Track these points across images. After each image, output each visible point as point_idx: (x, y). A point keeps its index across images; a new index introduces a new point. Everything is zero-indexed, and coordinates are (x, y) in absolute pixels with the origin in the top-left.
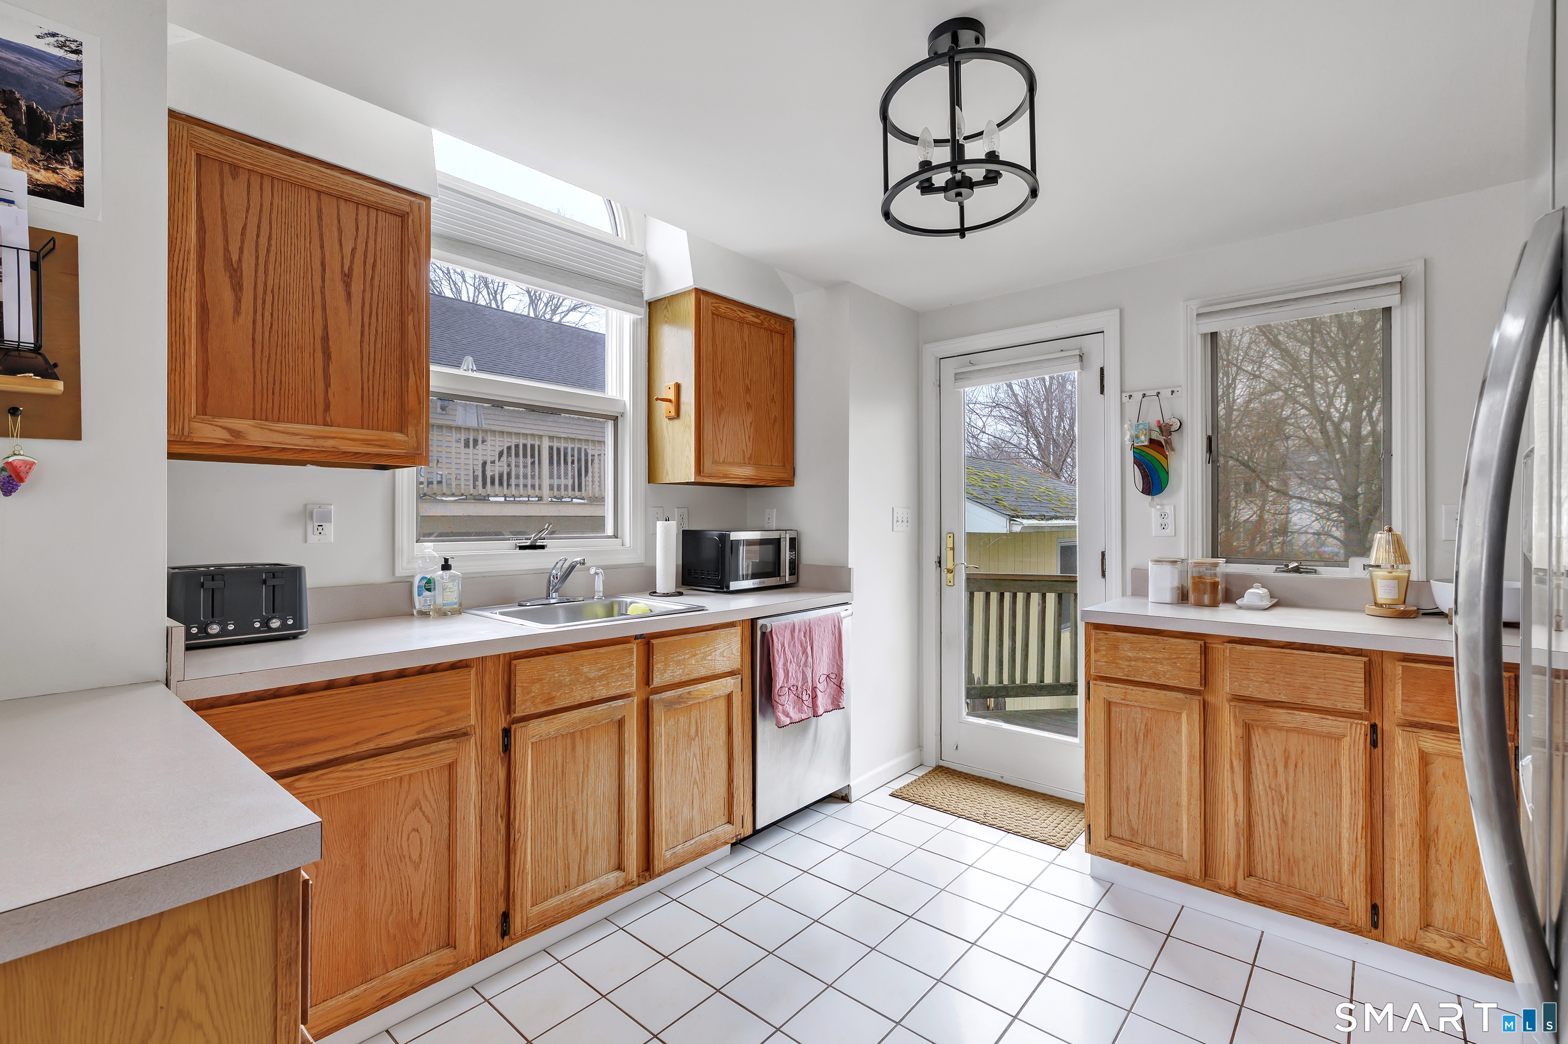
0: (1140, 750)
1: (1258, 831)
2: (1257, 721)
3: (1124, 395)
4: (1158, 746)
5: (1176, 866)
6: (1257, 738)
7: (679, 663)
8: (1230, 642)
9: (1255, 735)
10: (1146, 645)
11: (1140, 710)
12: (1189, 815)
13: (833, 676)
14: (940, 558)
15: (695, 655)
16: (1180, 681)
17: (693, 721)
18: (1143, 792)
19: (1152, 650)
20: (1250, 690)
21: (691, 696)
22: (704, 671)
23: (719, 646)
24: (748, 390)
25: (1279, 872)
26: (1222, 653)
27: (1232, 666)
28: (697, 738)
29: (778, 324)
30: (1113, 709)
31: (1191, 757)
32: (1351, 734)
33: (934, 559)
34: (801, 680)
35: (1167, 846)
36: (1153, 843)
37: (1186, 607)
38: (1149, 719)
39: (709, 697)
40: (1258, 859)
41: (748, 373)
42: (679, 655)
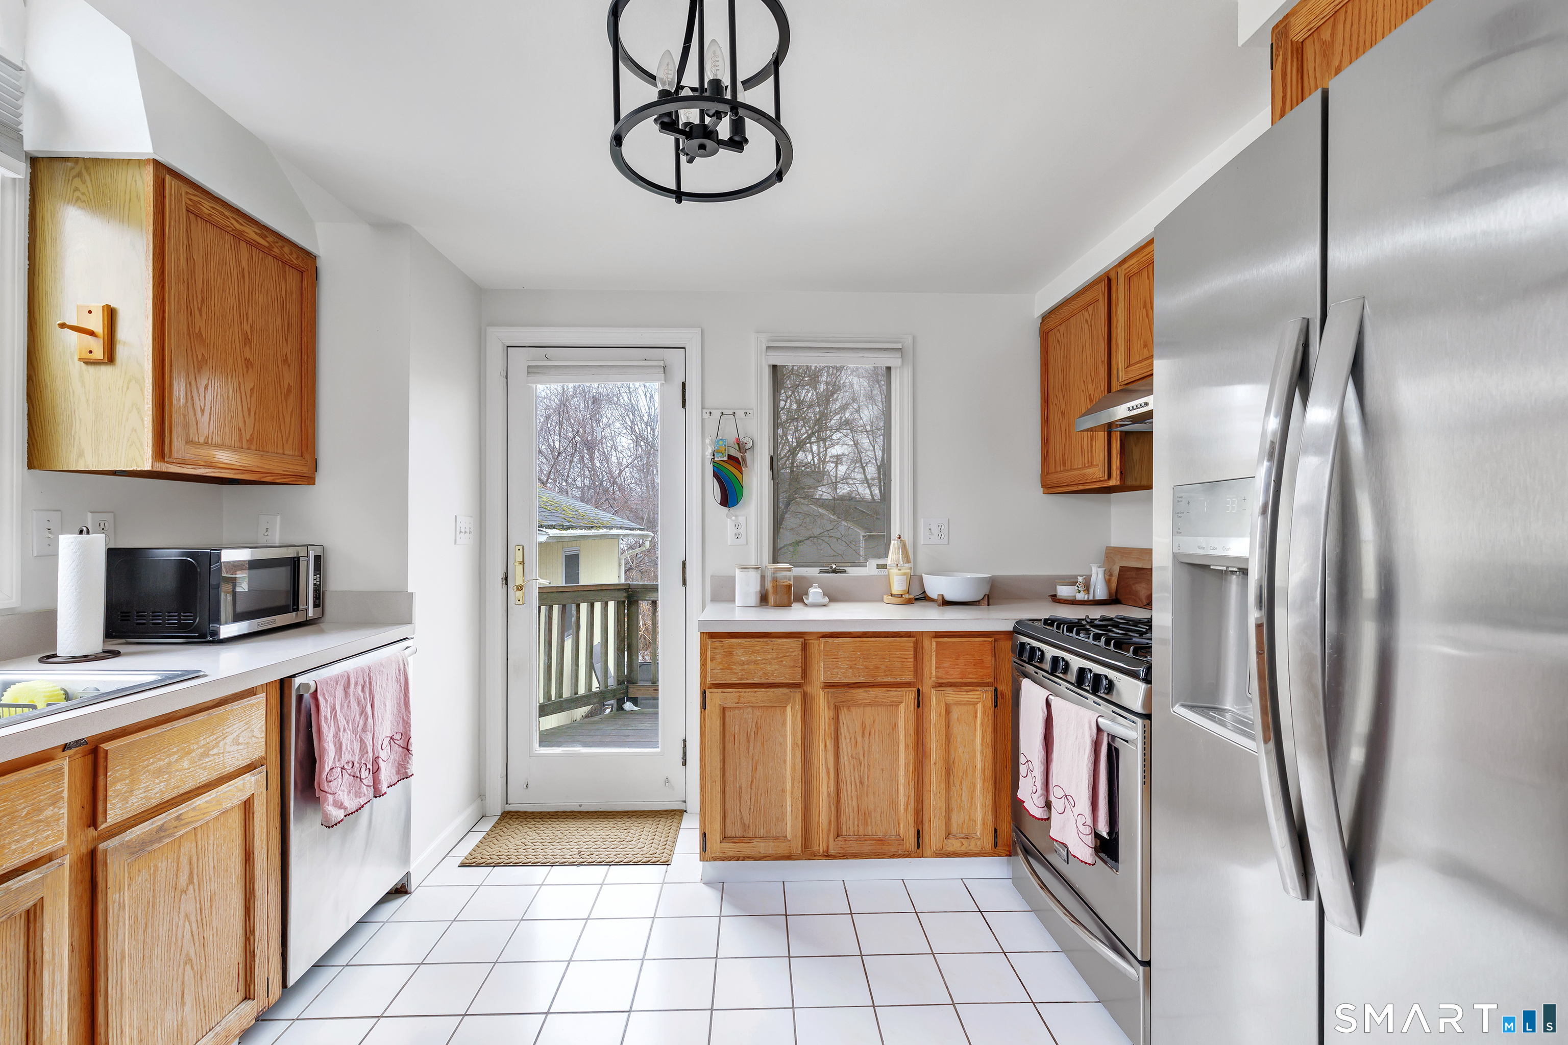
0: (751, 748)
1: (844, 795)
2: (844, 702)
3: (704, 411)
4: (766, 741)
5: (782, 849)
6: (844, 716)
7: (159, 772)
8: (823, 637)
9: (841, 715)
10: (757, 648)
11: (751, 711)
12: (792, 798)
13: (398, 737)
14: (506, 574)
15: (189, 753)
16: (786, 678)
17: (184, 860)
18: (754, 787)
19: (762, 652)
20: (839, 676)
21: (183, 822)
22: (206, 774)
23: (231, 729)
24: (247, 341)
25: (858, 826)
26: (818, 647)
27: (825, 657)
28: (191, 887)
29: (295, 256)
30: (728, 714)
31: (794, 745)
32: (906, 699)
33: (501, 575)
34: (358, 752)
35: (773, 833)
36: (762, 832)
37: (766, 608)
38: (760, 717)
39: (214, 814)
40: (843, 820)
41: (247, 314)
42: (160, 760)
